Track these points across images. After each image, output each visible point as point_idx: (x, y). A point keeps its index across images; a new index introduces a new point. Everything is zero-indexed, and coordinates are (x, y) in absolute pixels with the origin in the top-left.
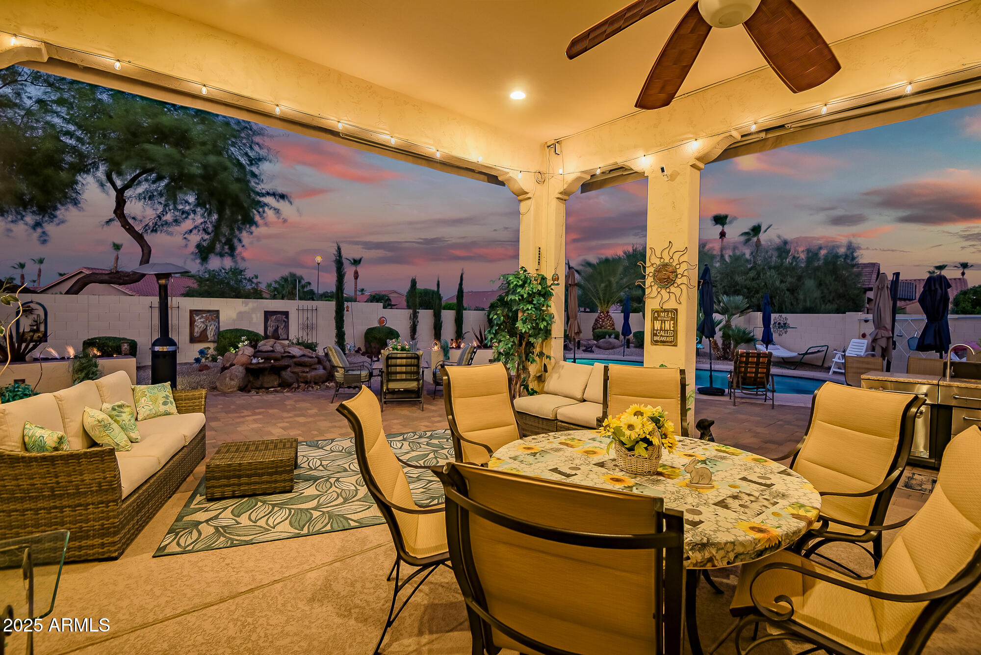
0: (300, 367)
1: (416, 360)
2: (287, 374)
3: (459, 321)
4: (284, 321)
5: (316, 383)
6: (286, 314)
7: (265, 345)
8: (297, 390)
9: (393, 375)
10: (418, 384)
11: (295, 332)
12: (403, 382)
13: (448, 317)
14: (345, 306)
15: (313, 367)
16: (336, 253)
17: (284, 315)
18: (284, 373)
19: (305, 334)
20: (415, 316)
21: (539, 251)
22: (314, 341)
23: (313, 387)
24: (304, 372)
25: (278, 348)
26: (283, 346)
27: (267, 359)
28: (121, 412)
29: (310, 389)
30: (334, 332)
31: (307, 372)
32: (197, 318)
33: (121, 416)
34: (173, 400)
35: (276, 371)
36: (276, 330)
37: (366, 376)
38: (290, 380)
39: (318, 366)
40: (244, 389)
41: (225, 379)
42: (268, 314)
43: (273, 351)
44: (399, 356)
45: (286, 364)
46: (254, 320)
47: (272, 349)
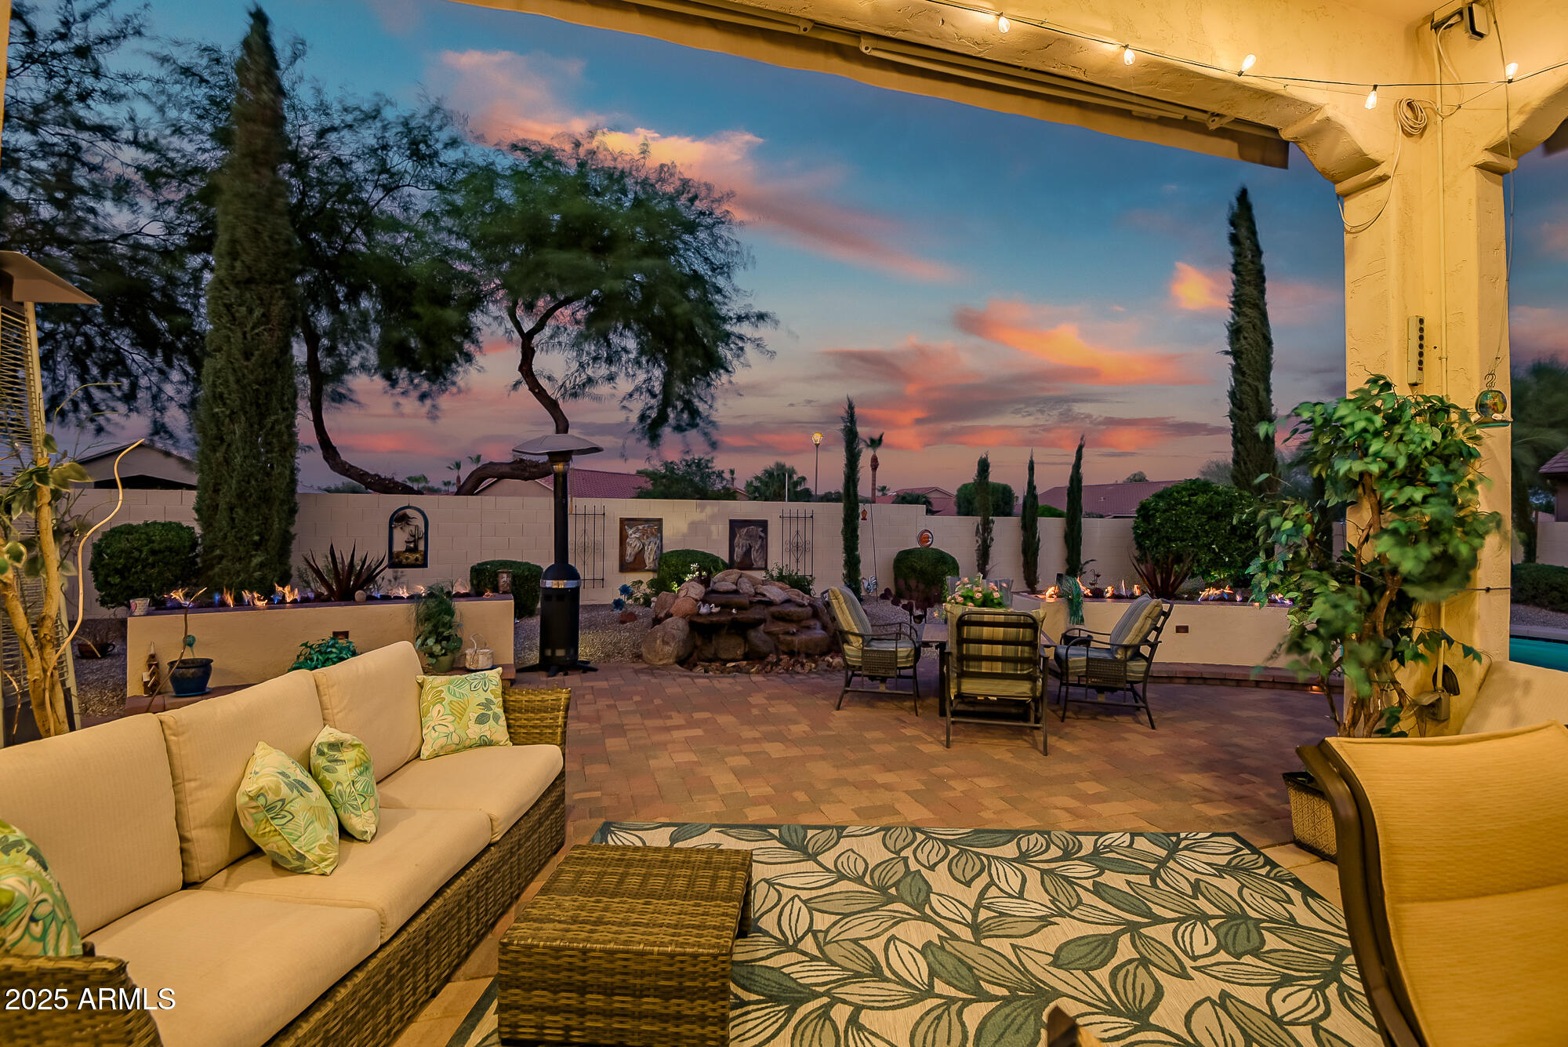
0: (781, 623)
1: (1029, 632)
2: (757, 636)
3: (1073, 540)
4: (760, 537)
5: (808, 656)
6: (763, 525)
7: (724, 581)
8: (776, 669)
9: (971, 663)
10: (1033, 690)
11: (777, 557)
12: (996, 681)
13: (1050, 530)
14: (860, 511)
15: (804, 623)
16: (845, 415)
17: (761, 526)
18: (752, 634)
19: (793, 559)
20: (986, 529)
21: (1421, 330)
22: (808, 573)
23: (803, 665)
24: (787, 633)
25: (746, 587)
26: (754, 582)
27: (725, 607)
28: (336, 761)
29: (798, 668)
30: (841, 557)
31: (793, 634)
32: (630, 532)
33: (334, 771)
34: (500, 711)
35: (741, 628)
36: (748, 553)
37: (908, 656)
38: (764, 649)
39: (812, 623)
40: (685, 661)
41: (655, 641)
42: (735, 526)
43: (736, 592)
44: (986, 618)
45: (757, 617)
46: (715, 536)
47: (734, 587)
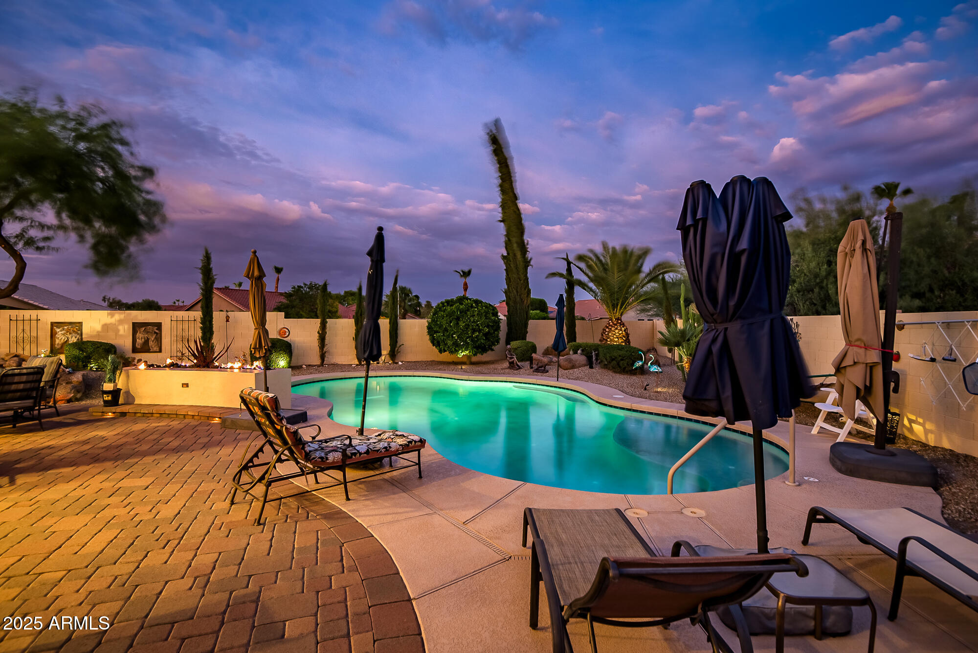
11: (168, 344)
19: (180, 346)
20: (324, 326)
32: (58, 330)
46: (121, 332)
